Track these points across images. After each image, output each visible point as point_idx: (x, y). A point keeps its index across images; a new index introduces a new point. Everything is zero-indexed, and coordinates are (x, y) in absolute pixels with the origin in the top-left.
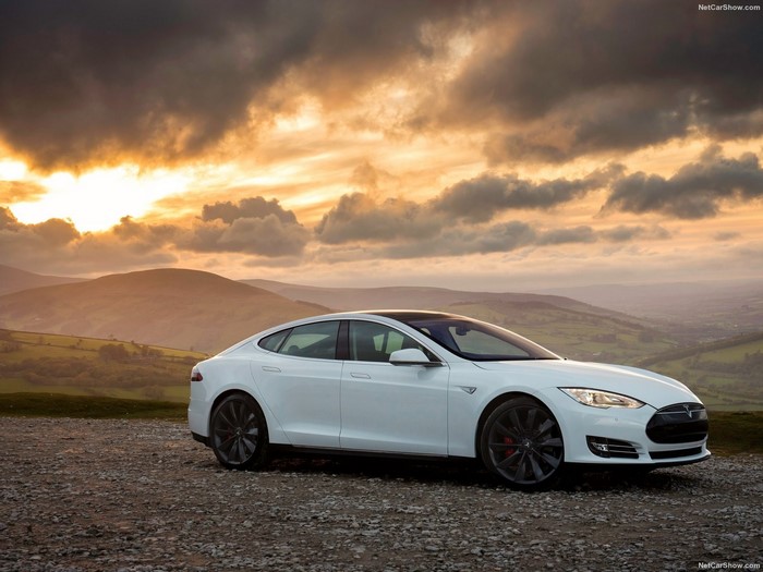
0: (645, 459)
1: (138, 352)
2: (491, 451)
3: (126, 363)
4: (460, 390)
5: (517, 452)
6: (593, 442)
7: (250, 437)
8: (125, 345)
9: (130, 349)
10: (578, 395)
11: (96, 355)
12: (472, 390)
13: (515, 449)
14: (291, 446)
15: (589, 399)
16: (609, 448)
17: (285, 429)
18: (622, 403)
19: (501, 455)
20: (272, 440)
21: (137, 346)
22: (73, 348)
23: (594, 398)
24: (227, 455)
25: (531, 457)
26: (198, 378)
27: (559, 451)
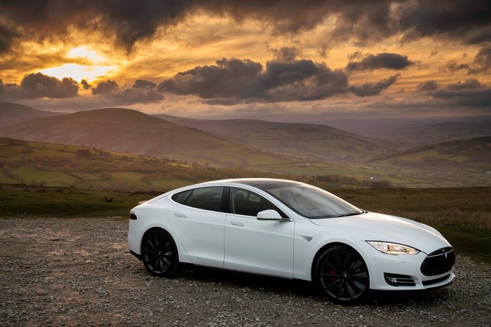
0: (419, 287)
1: (98, 153)
2: (322, 279)
3: (91, 159)
4: (302, 238)
5: (339, 280)
6: (388, 277)
7: (166, 257)
8: (90, 150)
9: (93, 152)
10: (379, 246)
11: (74, 155)
12: (309, 239)
13: (337, 278)
14: (192, 264)
15: (386, 248)
16: (398, 280)
17: (189, 253)
18: (405, 251)
19: (328, 281)
20: (181, 260)
21: (96, 150)
22: (61, 151)
23: (388, 247)
24: (153, 266)
25: (347, 283)
26: (134, 217)
27: (366, 281)
